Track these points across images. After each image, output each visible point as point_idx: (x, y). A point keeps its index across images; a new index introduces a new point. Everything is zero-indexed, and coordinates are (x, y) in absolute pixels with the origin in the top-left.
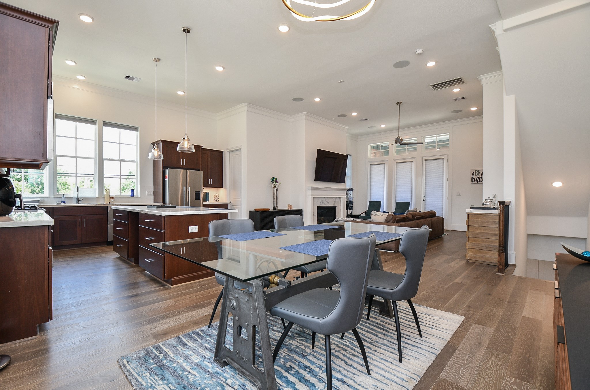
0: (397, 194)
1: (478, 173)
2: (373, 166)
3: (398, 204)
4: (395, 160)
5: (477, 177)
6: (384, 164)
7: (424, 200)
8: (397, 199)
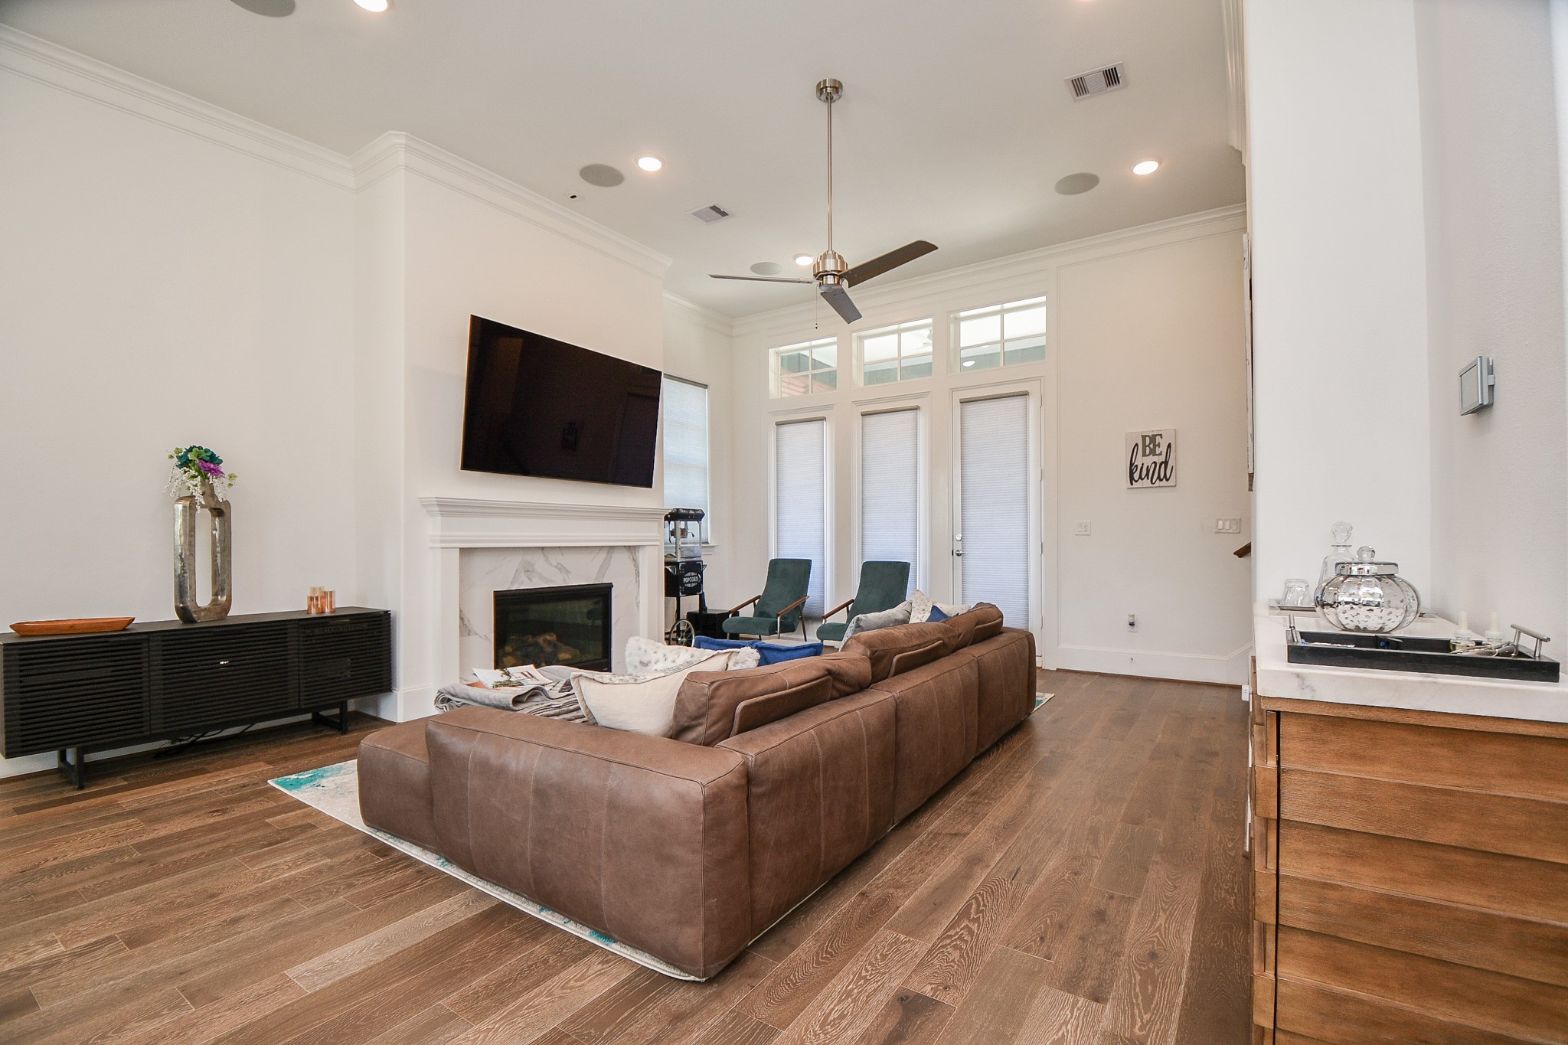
0: (866, 533)
1: (1155, 446)
2: (785, 429)
3: (871, 570)
4: (858, 403)
5: (1149, 461)
6: (823, 419)
7: (958, 555)
8: (867, 550)
